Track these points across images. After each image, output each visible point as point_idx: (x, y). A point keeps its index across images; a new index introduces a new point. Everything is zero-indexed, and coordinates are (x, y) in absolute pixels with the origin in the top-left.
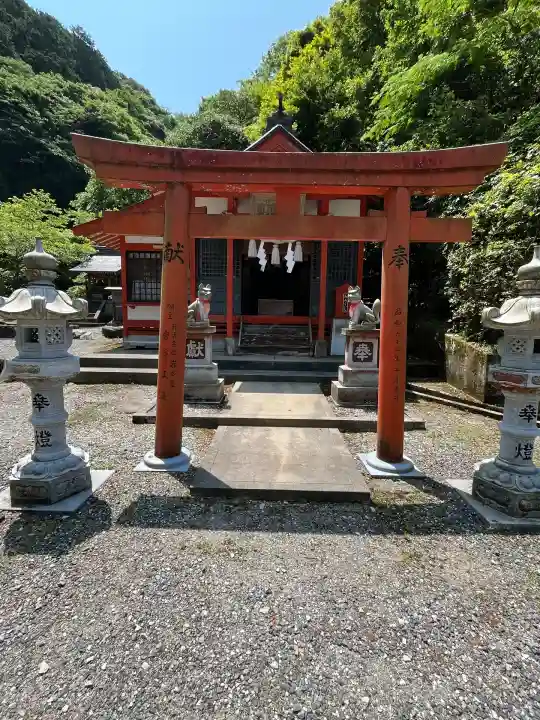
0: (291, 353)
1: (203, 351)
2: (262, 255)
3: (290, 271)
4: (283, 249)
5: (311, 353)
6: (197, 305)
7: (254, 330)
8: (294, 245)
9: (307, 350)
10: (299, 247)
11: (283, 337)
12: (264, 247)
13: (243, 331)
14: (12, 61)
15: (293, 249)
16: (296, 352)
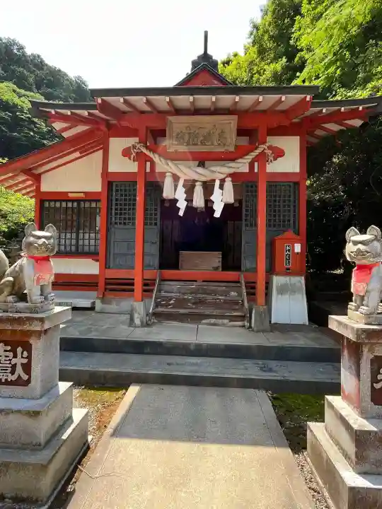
0: (220, 321)
1: (27, 368)
2: (180, 195)
3: (217, 214)
4: (208, 188)
5: (247, 324)
6: (21, 267)
7: (174, 289)
8: (223, 181)
9: (242, 318)
10: (229, 184)
11: (209, 298)
12: (184, 186)
13: (159, 291)
14: (32, 94)
15: (221, 187)
16: (226, 321)
